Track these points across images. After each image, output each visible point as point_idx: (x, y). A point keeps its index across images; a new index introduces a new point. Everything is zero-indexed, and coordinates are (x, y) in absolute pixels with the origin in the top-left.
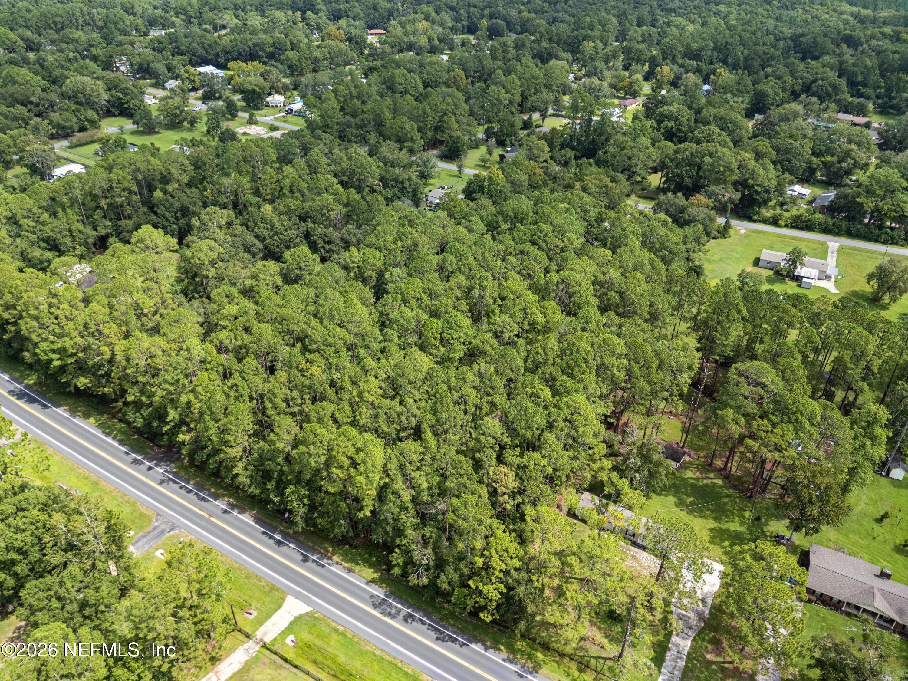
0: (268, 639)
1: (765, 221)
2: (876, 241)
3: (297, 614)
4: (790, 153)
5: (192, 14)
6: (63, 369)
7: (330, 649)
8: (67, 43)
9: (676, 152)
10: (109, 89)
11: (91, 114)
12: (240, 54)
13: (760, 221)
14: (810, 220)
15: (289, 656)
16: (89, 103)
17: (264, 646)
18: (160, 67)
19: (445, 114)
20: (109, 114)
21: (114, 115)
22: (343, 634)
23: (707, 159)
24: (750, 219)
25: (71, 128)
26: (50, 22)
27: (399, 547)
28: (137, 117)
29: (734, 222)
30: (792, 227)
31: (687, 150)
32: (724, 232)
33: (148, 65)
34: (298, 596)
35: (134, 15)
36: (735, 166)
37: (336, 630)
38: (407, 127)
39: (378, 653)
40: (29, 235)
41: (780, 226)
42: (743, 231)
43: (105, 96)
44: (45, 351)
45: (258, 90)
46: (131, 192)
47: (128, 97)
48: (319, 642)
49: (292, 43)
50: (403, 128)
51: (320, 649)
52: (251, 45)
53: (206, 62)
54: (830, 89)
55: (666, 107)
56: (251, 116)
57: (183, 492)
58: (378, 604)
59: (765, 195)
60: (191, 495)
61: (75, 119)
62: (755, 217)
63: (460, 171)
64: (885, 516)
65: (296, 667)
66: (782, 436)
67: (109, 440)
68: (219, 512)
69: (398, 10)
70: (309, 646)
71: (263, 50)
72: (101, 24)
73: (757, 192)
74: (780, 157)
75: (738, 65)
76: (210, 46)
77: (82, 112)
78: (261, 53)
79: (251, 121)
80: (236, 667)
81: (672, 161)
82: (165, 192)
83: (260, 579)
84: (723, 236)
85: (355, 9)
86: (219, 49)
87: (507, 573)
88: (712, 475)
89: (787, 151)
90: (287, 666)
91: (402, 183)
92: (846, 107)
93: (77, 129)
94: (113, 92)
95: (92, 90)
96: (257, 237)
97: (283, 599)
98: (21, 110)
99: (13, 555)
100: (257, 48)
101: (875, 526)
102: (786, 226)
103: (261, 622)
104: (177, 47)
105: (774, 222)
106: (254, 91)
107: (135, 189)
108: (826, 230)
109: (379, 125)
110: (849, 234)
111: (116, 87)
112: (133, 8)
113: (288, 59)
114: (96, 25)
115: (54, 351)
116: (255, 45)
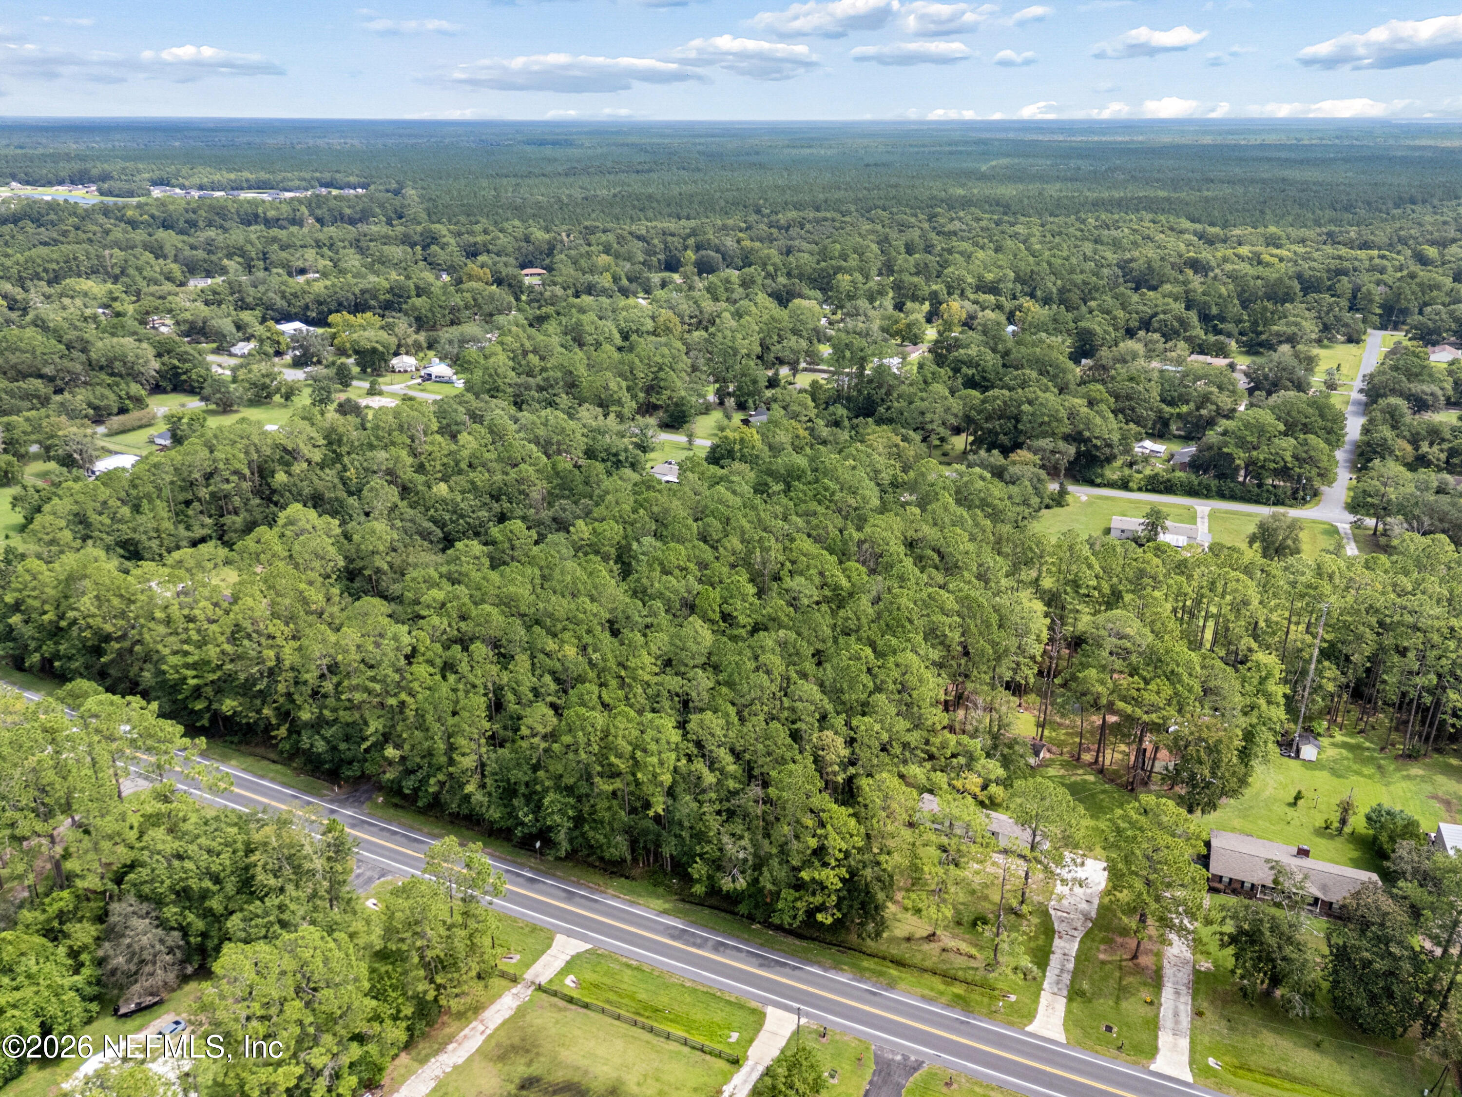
0: (543, 980)
1: (1111, 485)
2: (1257, 502)
3: (573, 953)
4: (1132, 399)
5: (253, 255)
6: (197, 692)
7: (624, 986)
8: (72, 297)
9: (984, 402)
10: (159, 355)
11: (135, 389)
12: (340, 304)
13: (1105, 485)
14: (1169, 480)
15: (575, 994)
16: (133, 374)
17: (540, 988)
18: (226, 325)
19: (661, 369)
20: (157, 389)
21: (164, 391)
22: (637, 969)
23: (1026, 407)
24: (1092, 483)
25: (107, 407)
26: (40, 270)
27: (701, 856)
28: (207, 391)
29: (1071, 488)
30: (1147, 490)
31: (998, 398)
32: (1059, 500)
33: (204, 323)
34: (570, 934)
35: (165, 257)
36: (1063, 414)
37: (629, 966)
38: (613, 385)
39: (688, 984)
41: (1131, 490)
42: (1084, 498)
43: (155, 364)
44: (175, 667)
45: (381, 348)
46: (243, 477)
47: (187, 365)
48: (609, 981)
49: (417, 287)
50: (606, 388)
51: (610, 989)
52: (357, 291)
53: (288, 318)
54: (1175, 324)
55: (961, 351)
56: (373, 384)
57: (387, 834)
58: (680, 935)
59: (1107, 451)
60: (397, 837)
61: (113, 397)
62: (1099, 481)
63: (690, 442)
64: (1298, 797)
65: (586, 1006)
66: (1158, 693)
67: (268, 784)
69: (562, 242)
70: (596, 986)
71: (375, 297)
72: (117, 271)
73: (1095, 446)
74: (1120, 405)
75: (1051, 299)
76: (295, 295)
77: (123, 386)
78: (372, 303)
79: (372, 392)
80: (507, 1014)
81: (979, 412)
82: (289, 473)
83: (515, 920)
84: (1060, 504)
85: (499, 242)
86: (308, 299)
87: (847, 854)
88: (1080, 772)
89: (1129, 398)
90: (573, 1007)
91: (616, 455)
92: (1200, 346)
93: (115, 410)
94: (166, 358)
95: (137, 356)
96: (435, 522)
97: (552, 939)
98: (36, 384)
99: (207, 884)
100: (367, 296)
101: (1290, 811)
102: (1140, 489)
103: (527, 965)
104: (242, 300)
105: (1124, 485)
106: (374, 351)
107: (247, 472)
108: (1192, 492)
109: (572, 386)
110: (1222, 495)
111: (169, 352)
112: (161, 248)
113: (414, 308)
114: (107, 273)
115: (187, 666)
116: (363, 292)
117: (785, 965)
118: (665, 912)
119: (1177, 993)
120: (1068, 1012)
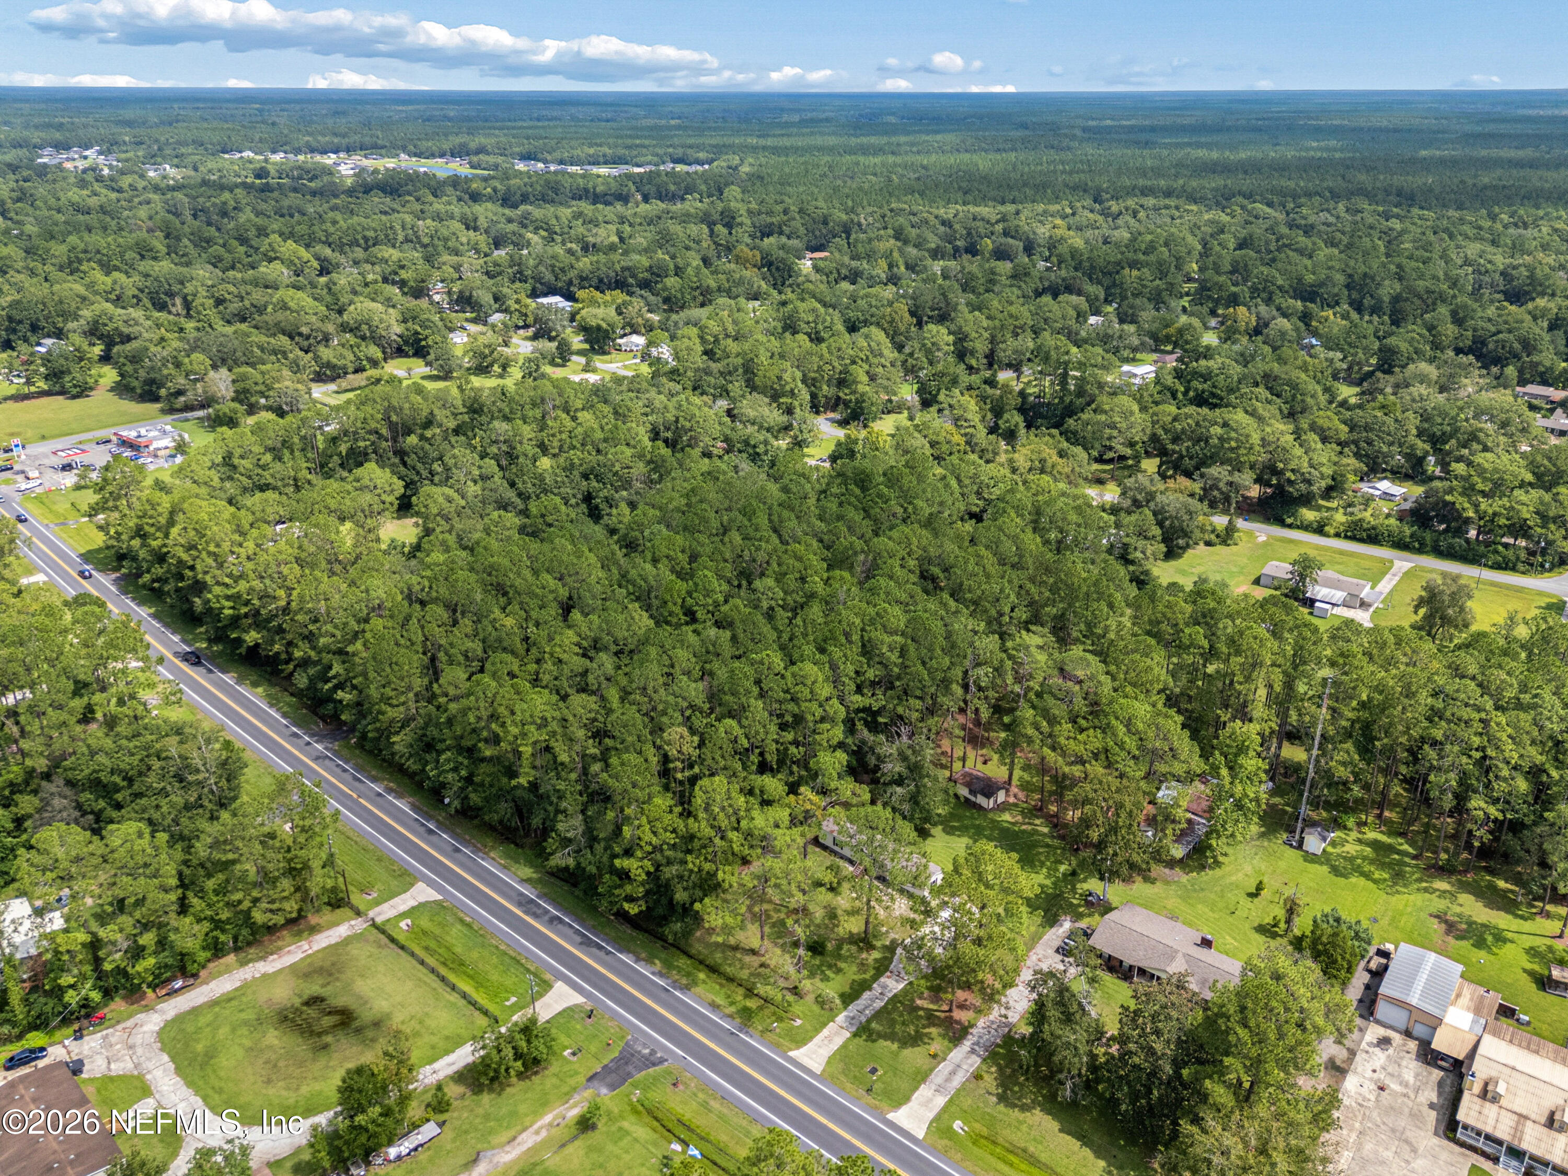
0: (380, 919)
1: (1305, 527)
3: (423, 900)
4: (1372, 430)
5: (557, 229)
6: (235, 621)
7: (448, 938)
8: (373, 264)
9: (1175, 419)
10: (405, 321)
11: (375, 352)
12: (601, 281)
13: (1298, 527)
14: (1374, 528)
15: (400, 938)
16: (376, 339)
17: (374, 925)
18: (485, 298)
19: (854, 362)
20: (400, 352)
21: (407, 356)
22: (469, 926)
23: (1217, 430)
24: (1282, 523)
25: (344, 368)
26: (359, 237)
27: (556, 831)
28: (431, 357)
29: (1240, 523)
30: (1346, 537)
31: (1191, 416)
32: (1226, 537)
33: (472, 293)
34: (430, 883)
35: (476, 229)
36: (1255, 438)
37: (462, 921)
38: (787, 377)
39: (503, 947)
40: (243, 479)
41: (1327, 535)
42: (1262, 538)
43: (398, 329)
44: (217, 597)
45: (604, 325)
46: (380, 436)
47: (427, 332)
48: (437, 931)
49: (677, 267)
50: (779, 378)
51: (435, 938)
52: (618, 267)
53: (551, 291)
54: (1516, 345)
55: (1203, 362)
56: (592, 361)
57: (339, 771)
58: (525, 903)
59: (1303, 487)
60: (345, 775)
61: (352, 357)
62: (1289, 521)
64: (1259, 887)
65: (402, 948)
67: (272, 712)
68: (372, 795)
69: (860, 225)
70: (425, 933)
71: (634, 276)
72: (426, 240)
73: (1289, 481)
74: (1355, 436)
75: (1381, 308)
76: (563, 270)
77: (363, 348)
78: (631, 280)
79: (587, 369)
80: (333, 941)
81: (1166, 431)
82: (422, 438)
83: (393, 862)
84: (1224, 542)
85: (793, 223)
86: (572, 274)
88: (1038, 822)
89: (1367, 428)
90: (392, 946)
91: (755, 447)
92: (1542, 375)
93: (351, 370)
94: (410, 324)
95: (381, 321)
97: (413, 885)
98: (284, 340)
99: (117, 779)
100: (627, 273)
101: (1245, 902)
102: (1337, 535)
103: (378, 903)
104: (520, 272)
105: (1319, 529)
106: (599, 328)
107: (384, 431)
108: (1400, 545)
109: (749, 370)
110: (1439, 552)
111: (414, 318)
112: (476, 220)
113: (665, 289)
114: (420, 242)
115: (228, 598)
116: (624, 269)
117: (600, 948)
118: (528, 881)
119: (973, 1051)
120: (844, 1046)
